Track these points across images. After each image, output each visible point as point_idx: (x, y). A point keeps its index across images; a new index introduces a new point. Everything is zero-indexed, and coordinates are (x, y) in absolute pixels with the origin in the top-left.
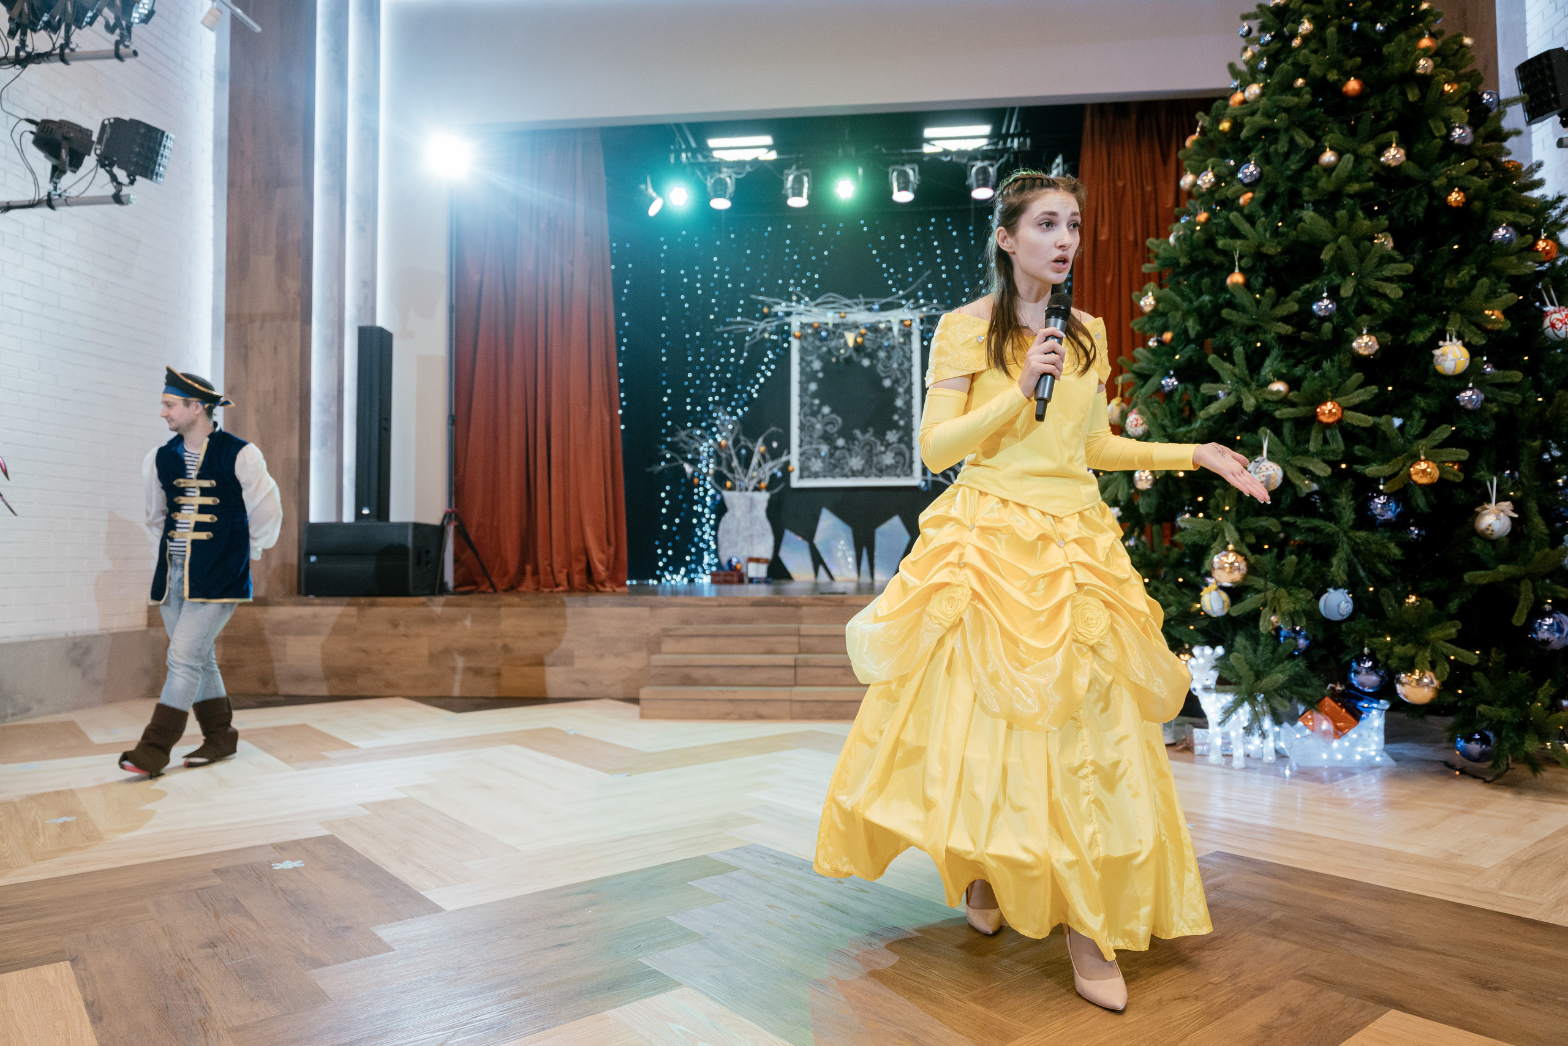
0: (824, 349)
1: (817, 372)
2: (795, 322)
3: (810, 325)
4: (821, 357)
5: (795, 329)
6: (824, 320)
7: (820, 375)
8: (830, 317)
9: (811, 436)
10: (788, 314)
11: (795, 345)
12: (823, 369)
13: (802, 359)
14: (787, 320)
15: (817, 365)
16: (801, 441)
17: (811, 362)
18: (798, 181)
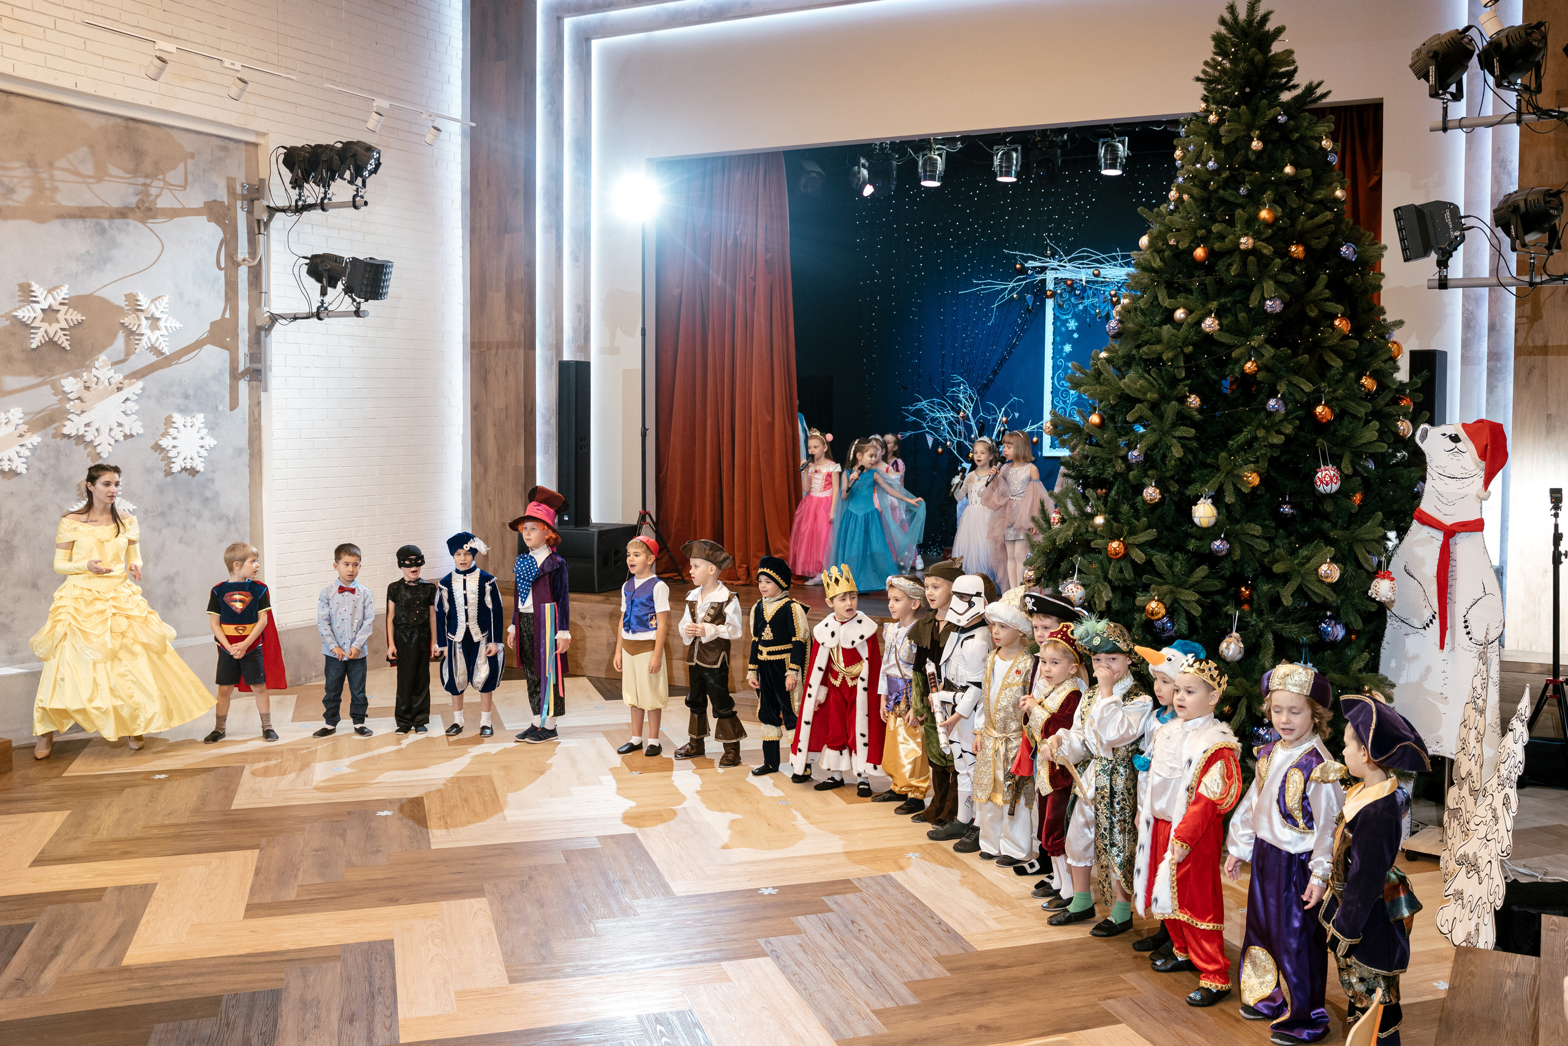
0: (1081, 307)
1: (1073, 331)
2: (1050, 276)
3: (1064, 280)
4: (1076, 317)
5: (1050, 286)
6: (1079, 277)
7: (1076, 336)
8: (1084, 275)
9: (1064, 402)
10: (1043, 270)
11: (1050, 304)
12: (1078, 330)
13: (1056, 318)
14: (1040, 277)
15: (1072, 325)
16: (1054, 406)
17: (1067, 321)
18: (1007, 157)
